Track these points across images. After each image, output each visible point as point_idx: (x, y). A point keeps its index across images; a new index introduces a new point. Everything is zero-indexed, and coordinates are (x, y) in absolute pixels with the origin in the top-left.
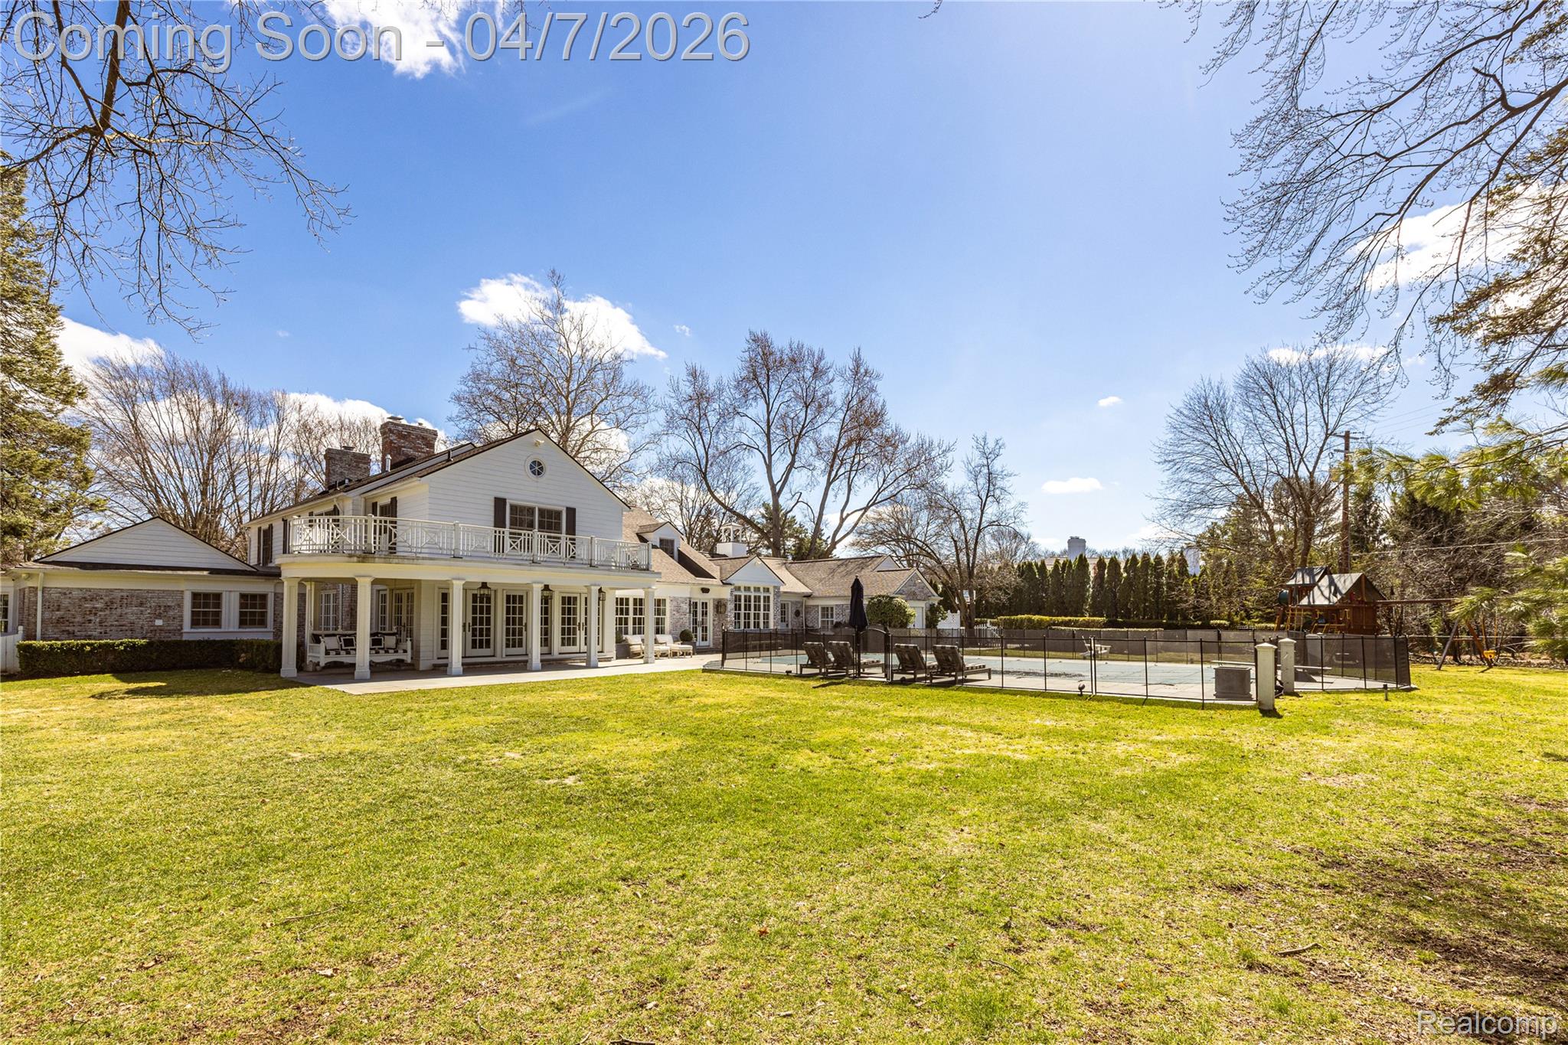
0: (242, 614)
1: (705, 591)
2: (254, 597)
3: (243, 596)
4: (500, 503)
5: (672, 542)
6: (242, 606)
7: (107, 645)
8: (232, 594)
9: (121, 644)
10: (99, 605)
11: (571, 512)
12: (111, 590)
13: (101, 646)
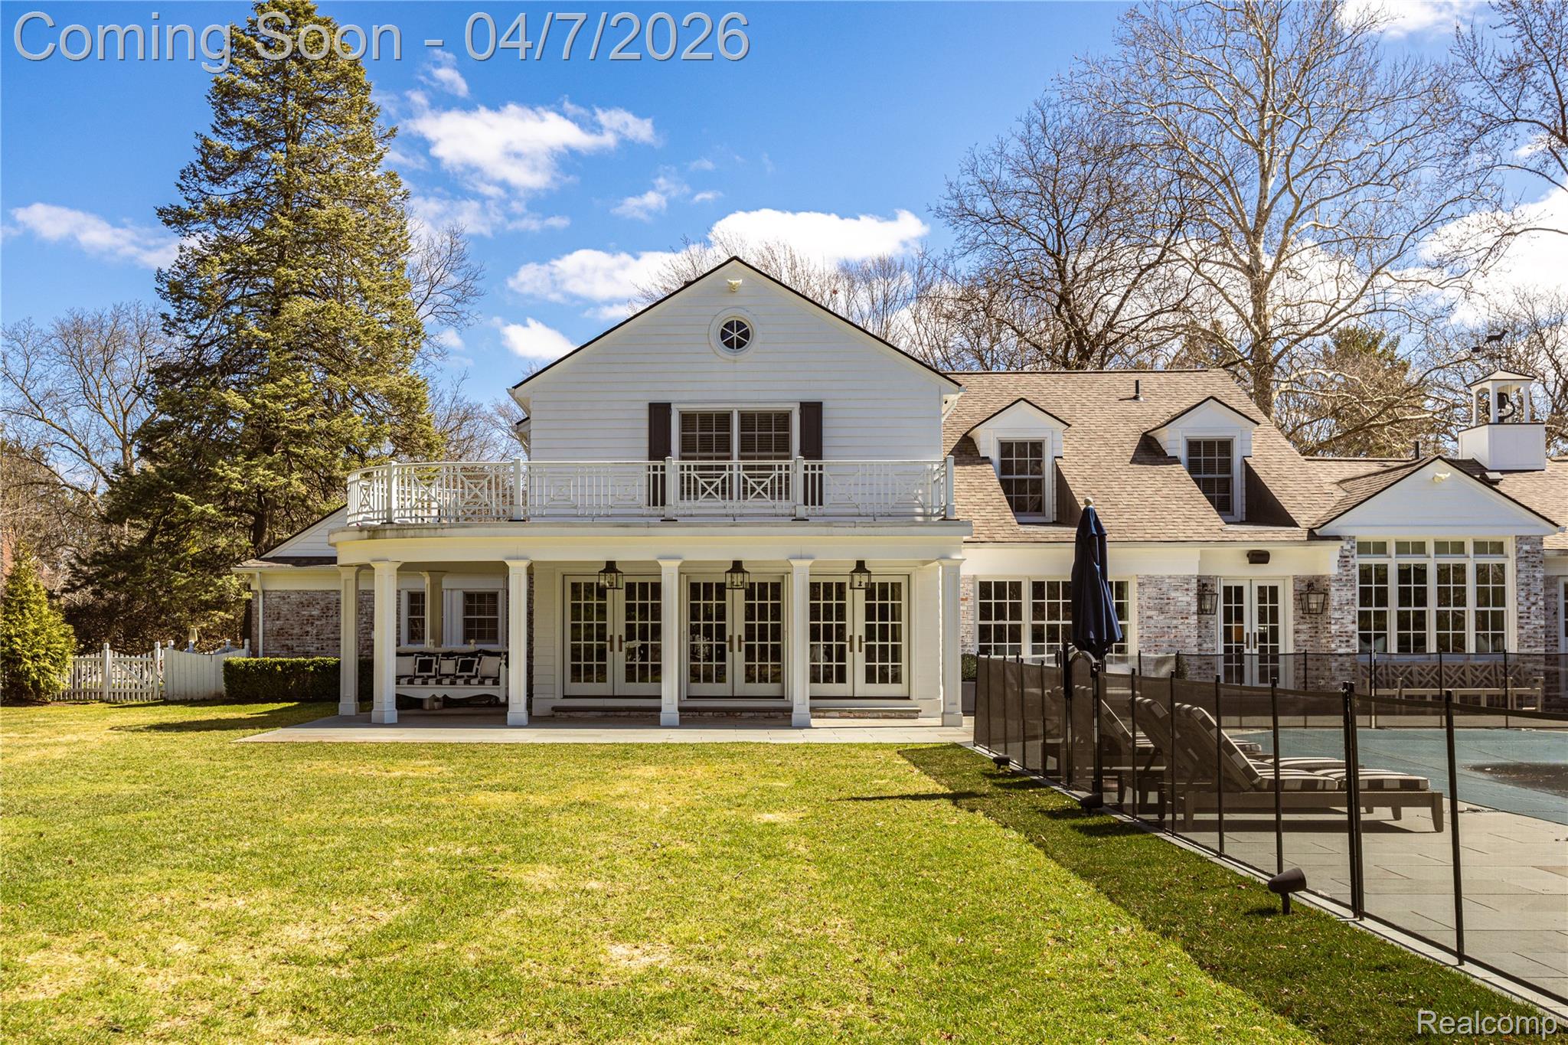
0: (468, 623)
1: (1259, 557)
2: (481, 596)
3: (469, 597)
4: (659, 413)
5: (1226, 446)
6: (468, 610)
7: (298, 664)
8: (455, 593)
9: (313, 663)
10: (315, 613)
11: (812, 412)
12: (327, 592)
13: (293, 665)
